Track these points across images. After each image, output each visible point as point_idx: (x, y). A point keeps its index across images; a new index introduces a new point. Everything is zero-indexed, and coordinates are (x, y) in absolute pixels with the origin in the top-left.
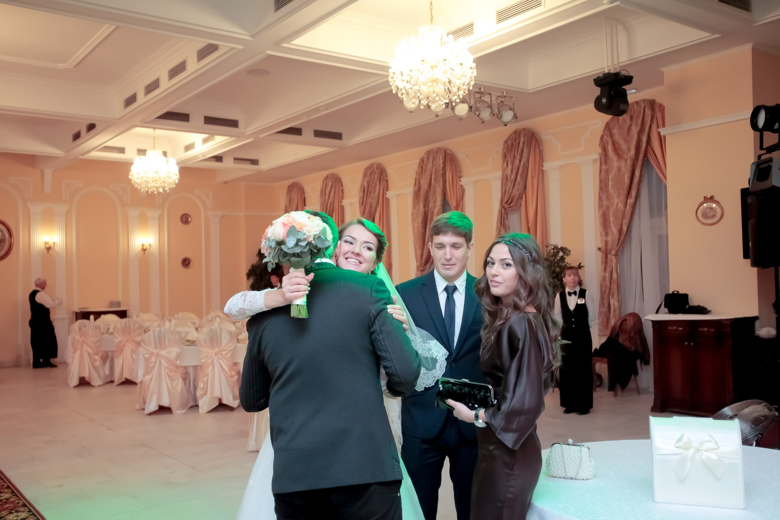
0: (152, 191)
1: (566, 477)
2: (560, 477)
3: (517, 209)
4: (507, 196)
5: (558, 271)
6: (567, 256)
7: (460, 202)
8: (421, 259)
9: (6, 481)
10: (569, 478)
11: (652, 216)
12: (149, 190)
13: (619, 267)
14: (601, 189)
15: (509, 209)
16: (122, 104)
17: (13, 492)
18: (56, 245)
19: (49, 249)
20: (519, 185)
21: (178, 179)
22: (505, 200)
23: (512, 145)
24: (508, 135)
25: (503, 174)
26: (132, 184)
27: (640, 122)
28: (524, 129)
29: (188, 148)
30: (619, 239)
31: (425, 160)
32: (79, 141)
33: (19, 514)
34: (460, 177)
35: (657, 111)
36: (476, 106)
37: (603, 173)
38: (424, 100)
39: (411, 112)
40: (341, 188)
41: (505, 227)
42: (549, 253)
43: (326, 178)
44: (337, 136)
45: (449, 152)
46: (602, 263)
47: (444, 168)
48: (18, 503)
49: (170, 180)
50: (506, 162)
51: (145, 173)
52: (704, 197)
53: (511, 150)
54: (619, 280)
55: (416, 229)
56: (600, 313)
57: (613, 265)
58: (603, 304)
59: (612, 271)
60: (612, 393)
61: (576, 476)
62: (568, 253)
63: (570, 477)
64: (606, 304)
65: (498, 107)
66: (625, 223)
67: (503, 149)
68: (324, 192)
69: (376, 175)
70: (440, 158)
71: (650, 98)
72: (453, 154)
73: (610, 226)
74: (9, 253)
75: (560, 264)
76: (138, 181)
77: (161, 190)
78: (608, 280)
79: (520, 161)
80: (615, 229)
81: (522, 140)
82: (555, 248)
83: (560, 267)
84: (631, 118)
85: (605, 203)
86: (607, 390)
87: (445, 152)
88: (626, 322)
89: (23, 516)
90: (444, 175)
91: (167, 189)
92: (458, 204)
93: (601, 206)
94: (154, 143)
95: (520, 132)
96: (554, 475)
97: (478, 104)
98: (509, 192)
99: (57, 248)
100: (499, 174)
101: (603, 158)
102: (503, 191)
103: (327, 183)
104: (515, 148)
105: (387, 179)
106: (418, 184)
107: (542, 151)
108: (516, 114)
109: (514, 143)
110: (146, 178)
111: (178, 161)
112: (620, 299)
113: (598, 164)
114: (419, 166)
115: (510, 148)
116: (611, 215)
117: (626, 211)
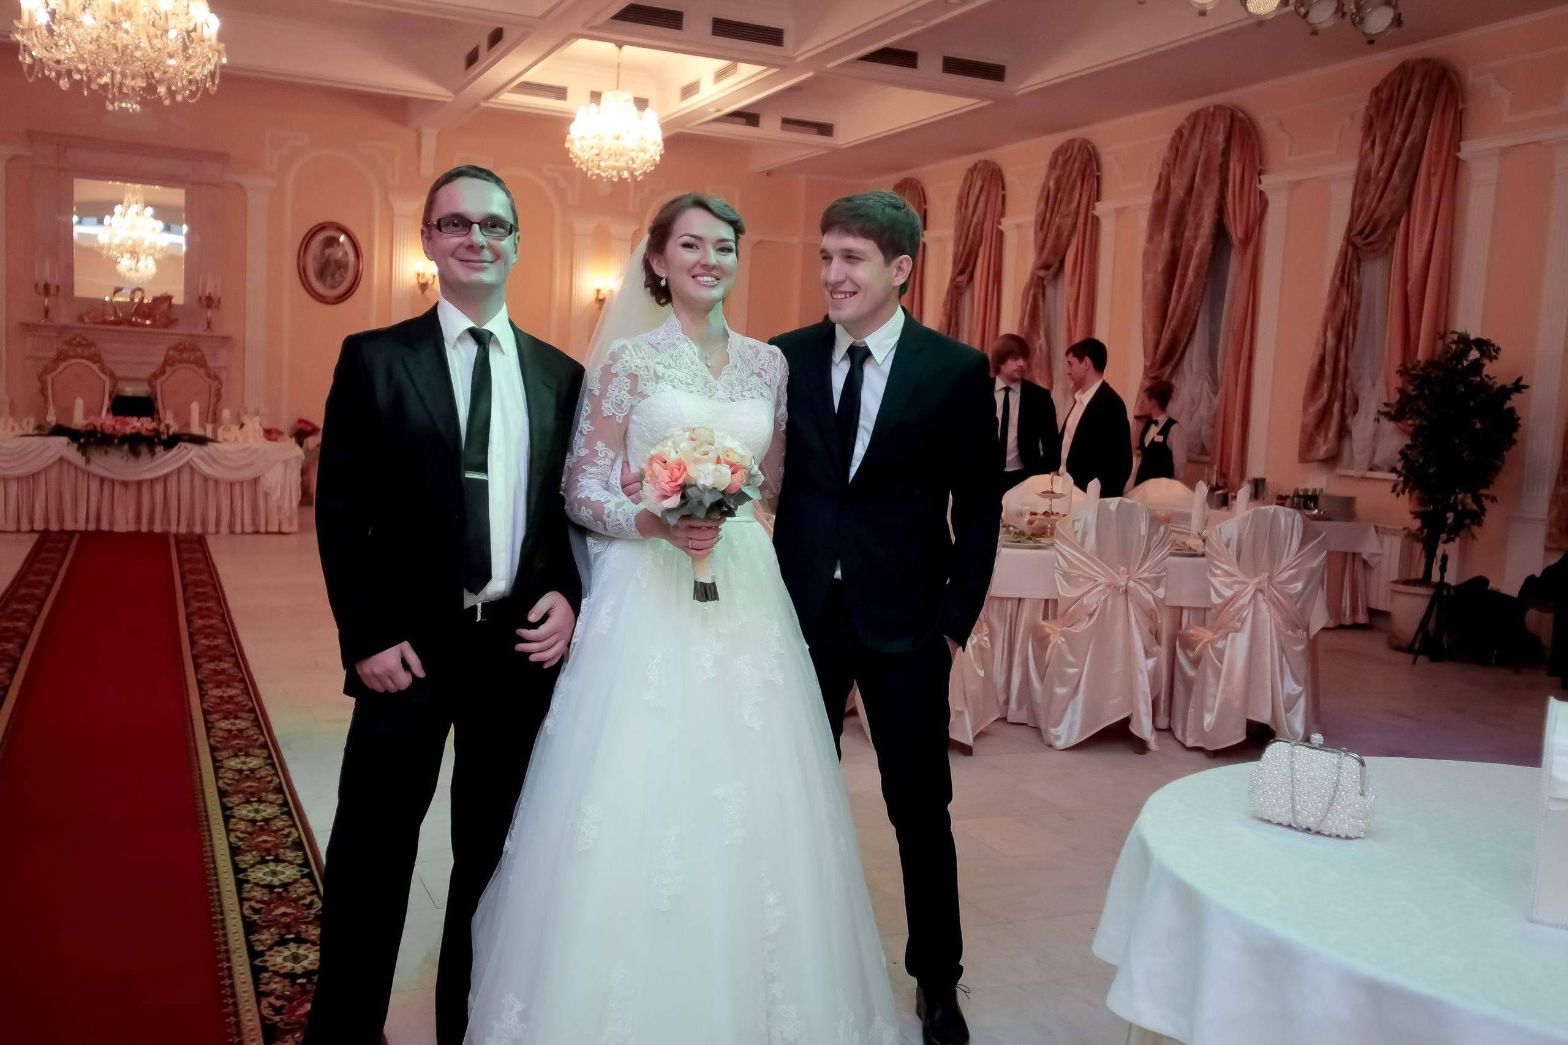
0: (609, 176)
1: (1294, 825)
2: (1280, 824)
3: (1384, 249)
4: (1363, 218)
5: (1461, 392)
6: (1491, 360)
7: (1254, 230)
8: (1156, 353)
10: (1302, 827)
15: (1366, 248)
17: (257, 719)
20: (1395, 191)
21: (661, 156)
22: (1358, 228)
23: (1390, 99)
24: (1383, 74)
25: (1360, 166)
26: (571, 159)
28: (1425, 61)
29: (689, 91)
31: (1186, 133)
32: (476, 68)
33: (248, 760)
34: (1260, 173)
40: (1001, 192)
41: (1350, 289)
42: (1445, 351)
43: (972, 171)
44: (994, 72)
45: (1241, 115)
47: (1226, 153)
48: (256, 740)
49: (643, 155)
50: (1370, 139)
51: (594, 138)
53: (1387, 110)
55: (1149, 287)
61: (1319, 826)
62: (1493, 353)
63: (1305, 827)
67: (1367, 109)
68: (965, 201)
69: (1076, 166)
70: (1219, 128)
72: (1249, 119)
74: (353, 289)
75: (1470, 377)
76: (580, 154)
79: (1404, 138)
81: (1415, 87)
82: (1464, 338)
83: (1468, 385)
87: (1233, 116)
89: (255, 765)
90: (1224, 167)
91: (637, 173)
94: (617, 79)
95: (1414, 68)
96: (1265, 817)
98: (1369, 208)
100: (1350, 167)
102: (1356, 208)
103: (974, 181)
104: (1397, 104)
105: (1099, 174)
106: (1164, 187)
107: (1461, 113)
108: (1400, 14)
109: (1395, 93)
110: (597, 148)
111: (665, 121)
114: (1171, 146)
115: (1383, 106)
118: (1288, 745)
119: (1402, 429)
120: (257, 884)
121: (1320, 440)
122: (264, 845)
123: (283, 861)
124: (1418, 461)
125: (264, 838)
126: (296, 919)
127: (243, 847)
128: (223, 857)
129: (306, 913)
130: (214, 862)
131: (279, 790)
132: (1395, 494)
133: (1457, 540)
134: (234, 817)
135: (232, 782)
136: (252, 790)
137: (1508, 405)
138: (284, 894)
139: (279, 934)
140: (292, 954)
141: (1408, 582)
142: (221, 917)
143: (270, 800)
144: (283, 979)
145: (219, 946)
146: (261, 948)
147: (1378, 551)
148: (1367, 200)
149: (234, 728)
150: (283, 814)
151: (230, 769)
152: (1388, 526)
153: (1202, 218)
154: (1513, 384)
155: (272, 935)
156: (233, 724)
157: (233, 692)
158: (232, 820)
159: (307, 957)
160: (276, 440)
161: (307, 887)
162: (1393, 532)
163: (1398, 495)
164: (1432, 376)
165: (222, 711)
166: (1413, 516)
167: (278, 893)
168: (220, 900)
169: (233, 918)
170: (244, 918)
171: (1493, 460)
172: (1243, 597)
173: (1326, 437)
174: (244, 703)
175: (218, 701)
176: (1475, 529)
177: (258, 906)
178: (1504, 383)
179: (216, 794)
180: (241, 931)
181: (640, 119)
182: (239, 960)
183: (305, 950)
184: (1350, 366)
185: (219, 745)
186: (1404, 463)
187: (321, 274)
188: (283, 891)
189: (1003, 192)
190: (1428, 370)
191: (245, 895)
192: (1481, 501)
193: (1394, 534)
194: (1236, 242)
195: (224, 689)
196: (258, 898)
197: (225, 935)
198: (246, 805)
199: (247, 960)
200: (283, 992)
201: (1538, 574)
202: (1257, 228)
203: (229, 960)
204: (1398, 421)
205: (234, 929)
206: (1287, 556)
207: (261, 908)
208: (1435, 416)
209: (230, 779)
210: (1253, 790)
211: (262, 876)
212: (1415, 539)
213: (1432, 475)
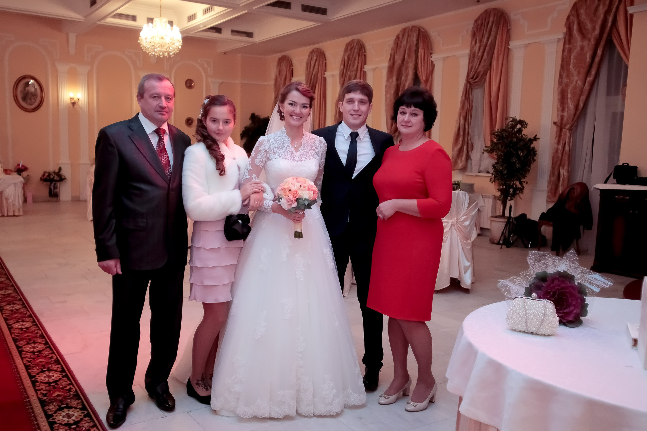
0: (159, 55)
1: (526, 331)
2: (520, 331)
3: (481, 84)
4: (473, 72)
5: (515, 141)
6: (525, 128)
10: (529, 332)
11: (608, 93)
12: (156, 54)
13: (572, 140)
14: (562, 67)
15: (474, 84)
17: (23, 304)
18: (80, 101)
19: (74, 104)
20: (485, 61)
21: (181, 46)
22: (471, 76)
23: (482, 24)
24: (479, 14)
25: (471, 51)
26: (141, 48)
27: (607, 3)
28: (494, 9)
29: (192, 18)
30: (575, 115)
31: (401, 37)
32: (95, 7)
33: (24, 323)
34: (431, 54)
37: (566, 52)
41: (469, 102)
42: (507, 125)
43: (312, 52)
44: (323, 11)
45: (422, 30)
46: (556, 136)
47: (417, 45)
48: (26, 314)
49: (173, 46)
50: (475, 40)
51: (152, 38)
53: (480, 29)
54: (570, 152)
55: (388, 100)
56: (550, 182)
57: (566, 139)
58: (553, 173)
59: (565, 144)
60: (555, 252)
61: (537, 331)
62: (526, 126)
63: (531, 332)
64: (556, 174)
66: (582, 100)
67: (473, 28)
68: (309, 65)
69: (356, 50)
70: (414, 35)
72: (426, 32)
73: (568, 102)
74: (40, 106)
75: (518, 135)
76: (145, 45)
77: (166, 54)
78: (560, 152)
79: (488, 40)
80: (572, 105)
81: (491, 19)
82: (514, 120)
83: (517, 138)
85: (565, 80)
87: (419, 30)
88: (574, 191)
89: (27, 326)
90: (417, 51)
91: (171, 54)
92: (428, 77)
93: (560, 83)
94: (161, 11)
95: (490, 11)
98: (475, 68)
99: (81, 103)
100: (467, 51)
101: (567, 38)
102: (470, 68)
103: (313, 57)
104: (484, 26)
105: (365, 54)
106: (392, 59)
107: (509, 30)
110: (153, 43)
111: (182, 30)
112: (570, 169)
113: (562, 43)
114: (394, 43)
115: (479, 27)
116: (569, 91)
117: (584, 88)
118: (522, 298)
119: (491, 156)
120: (42, 382)
121: (459, 161)
122: (41, 364)
123: (52, 370)
124: (500, 169)
125: (40, 360)
126: (65, 398)
127: (31, 365)
129: (68, 394)
130: (19, 374)
131: (42, 336)
132: (491, 182)
133: (514, 199)
134: (24, 351)
135: (19, 334)
136: (30, 338)
137: (532, 146)
138: (56, 386)
139: (57, 405)
140: (66, 414)
141: (496, 217)
142: (28, 400)
143: (39, 342)
144: (64, 427)
145: (30, 414)
146: (51, 413)
147: (482, 204)
148: (474, 65)
149: (13, 309)
150: (46, 348)
151: (16, 329)
152: (487, 195)
153: (409, 72)
154: (534, 138)
155: (55, 406)
156: (13, 307)
157: (9, 292)
158: (23, 353)
159: (74, 415)
160: (9, 174)
161: (66, 381)
162: (489, 197)
163: (492, 183)
164: (504, 135)
165: (6, 301)
166: (498, 190)
167: (53, 386)
168: (26, 392)
169: (34, 400)
170: (39, 399)
171: (527, 167)
172: (447, 228)
173: (461, 160)
174: (16, 297)
175: (3, 297)
176: (520, 194)
177: (45, 392)
178: (530, 137)
179: (12, 341)
180: (40, 406)
181: (172, 30)
182: (42, 419)
183: (72, 412)
184: (470, 132)
185: (8, 317)
186: (494, 170)
187: (24, 99)
188: (55, 385)
189: (325, 61)
190: (502, 133)
191: (37, 388)
192: (522, 184)
193: (489, 198)
194: (422, 82)
195: (4, 291)
196: (44, 389)
197: (32, 408)
198: (28, 345)
199: (46, 419)
201: (545, 212)
202: (431, 77)
203: (36, 420)
204: (491, 153)
205: (36, 405)
206: (463, 211)
207: (47, 394)
208: (505, 151)
209: (17, 333)
210: (508, 318)
211: (44, 378)
212: (498, 199)
213: (505, 174)
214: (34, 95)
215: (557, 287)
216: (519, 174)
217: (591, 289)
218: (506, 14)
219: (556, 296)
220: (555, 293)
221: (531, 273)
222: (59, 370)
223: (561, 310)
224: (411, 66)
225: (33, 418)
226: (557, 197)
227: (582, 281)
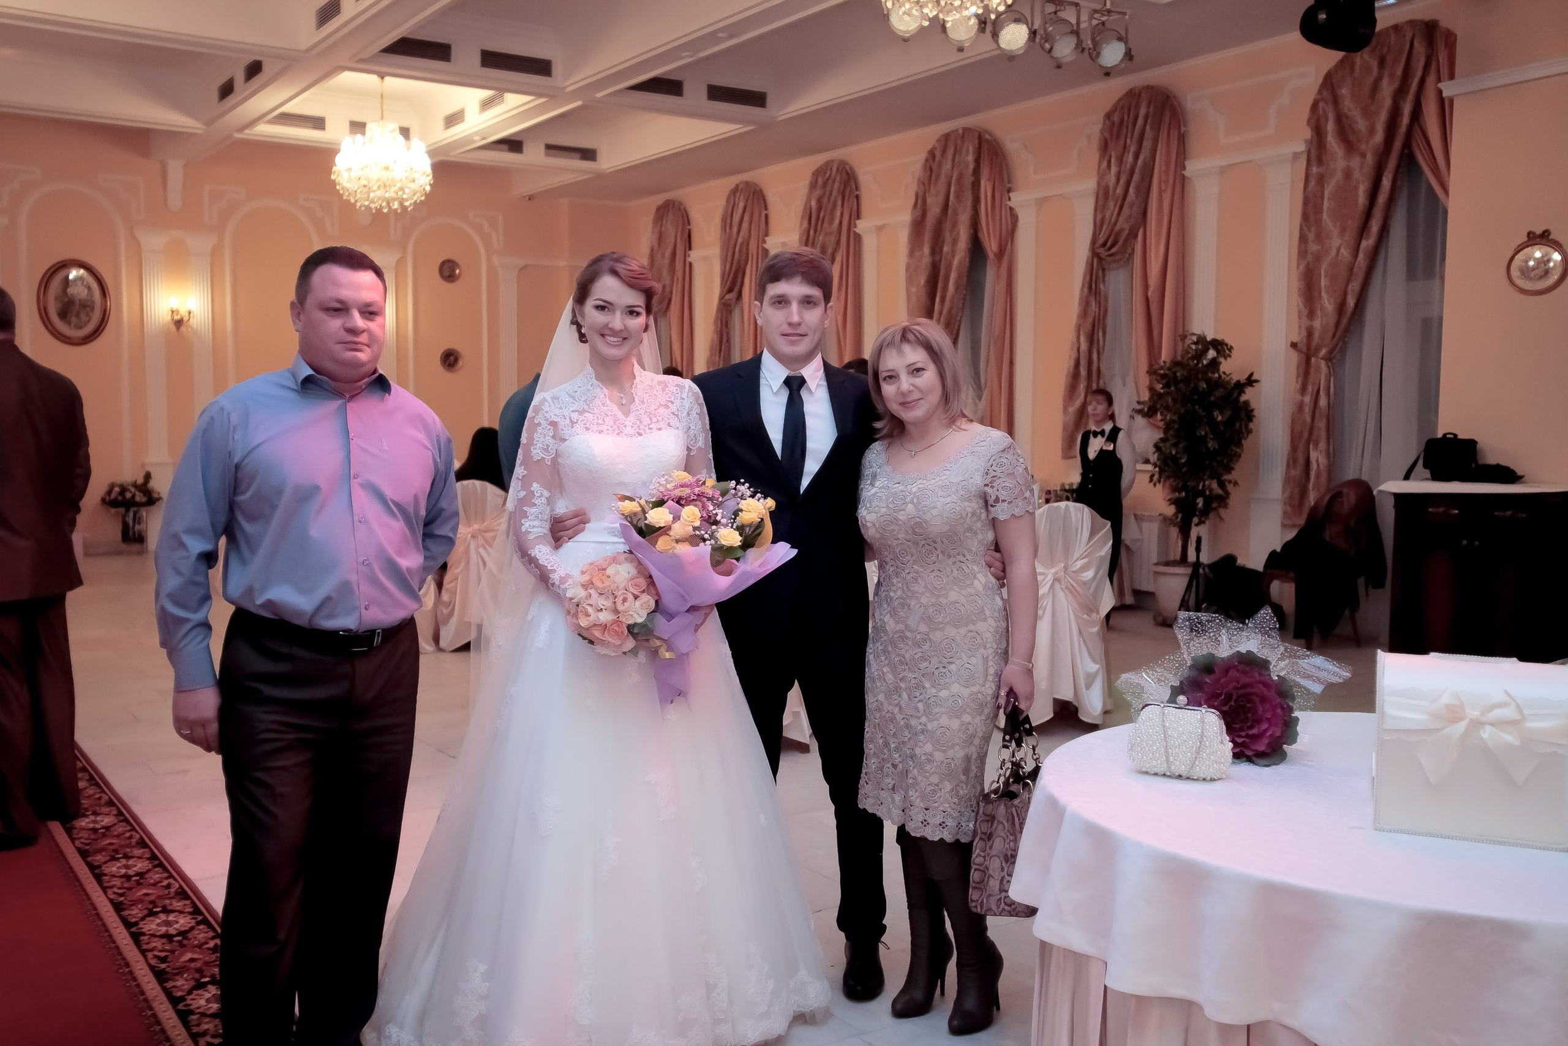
0: (378, 207)
1: (1168, 774)
2: (1156, 774)
3: (1125, 259)
4: (1105, 231)
5: (1203, 388)
6: (1226, 359)
7: (1007, 244)
9: (82, 759)
10: (1174, 775)
11: (1411, 274)
12: (373, 206)
13: (1334, 384)
14: (1305, 216)
15: (1109, 259)
16: (313, 20)
18: (193, 316)
19: (179, 323)
20: (1131, 207)
21: (430, 185)
22: (1101, 240)
23: (1122, 122)
24: (1114, 99)
25: (1099, 183)
26: (338, 191)
27: (1399, 72)
28: (1149, 88)
29: (452, 120)
30: (1337, 324)
31: (938, 154)
32: (231, 100)
33: (98, 818)
34: (1009, 191)
35: (1440, 45)
36: (1045, 30)
37: (1312, 183)
38: (930, 6)
39: (905, 40)
40: (764, 213)
41: (1098, 296)
42: (1186, 351)
43: (735, 191)
44: (756, 99)
45: (987, 137)
46: (1298, 376)
47: (977, 172)
48: (100, 798)
49: (412, 185)
50: (1107, 158)
51: (362, 169)
52: (1529, 234)
53: (1119, 133)
54: (1331, 412)
55: (914, 300)
56: (1287, 480)
57: (1320, 381)
58: (1295, 461)
59: (1318, 391)
60: (1303, 641)
61: (1189, 772)
62: (1228, 352)
63: (1177, 774)
64: (1301, 460)
65: (1094, 34)
66: (1353, 291)
67: (1102, 131)
68: (729, 221)
69: (836, 186)
70: (968, 149)
71: (1426, 16)
72: (995, 140)
73: (1320, 297)
74: (102, 328)
75: (1209, 374)
76: (348, 185)
77: (396, 205)
78: (1307, 410)
79: (1136, 157)
80: (1330, 303)
81: (1142, 112)
82: (1201, 340)
83: (1208, 381)
84: (1382, 62)
85: (1313, 247)
86: (1292, 635)
87: (980, 138)
88: (1341, 500)
89: (107, 823)
90: (976, 186)
91: (407, 204)
92: (1003, 246)
93: (1302, 253)
94: (382, 108)
95: (1140, 94)
96: (1144, 770)
97: (1050, 26)
98: (1109, 222)
99: (195, 320)
100: (1090, 185)
101: (1313, 151)
102: (1098, 222)
103: (737, 201)
104: (1127, 127)
105: (857, 193)
106: (921, 204)
107: (1183, 135)
108: (1130, 49)
109: (1126, 117)
110: (366, 179)
111: (432, 147)
112: (1331, 450)
113: (1302, 163)
114: (925, 167)
115: (1116, 128)
116: (1323, 272)
117: (1356, 265)
118: (1159, 706)
120: (153, 935)
122: (147, 898)
123: (172, 911)
124: (1171, 452)
125: (145, 891)
126: (206, 963)
127: (126, 902)
128: (109, 914)
131: (142, 844)
132: (1152, 484)
133: (1207, 522)
134: (105, 875)
135: (89, 841)
136: (115, 847)
138: (185, 942)
139: (193, 979)
141: (1167, 564)
143: (137, 855)
144: (212, 1019)
146: (180, 994)
147: (1137, 536)
148: (1108, 216)
150: (155, 866)
151: (83, 829)
152: (1145, 513)
153: (958, 234)
154: (1246, 379)
155: (187, 980)
158: (105, 877)
161: (206, 932)
162: (1151, 519)
163: (1155, 485)
164: (1178, 374)
166: (1168, 503)
167: (178, 941)
169: (141, 969)
170: (152, 968)
176: (1222, 511)
177: (163, 954)
178: (1239, 379)
179: (77, 855)
180: (154, 980)
181: (408, 149)
182: (162, 1006)
184: (1102, 368)
186: (1158, 455)
187: (63, 314)
188: (183, 939)
189: (766, 212)
190: (1174, 370)
191: (145, 947)
192: (1225, 485)
193: (1152, 521)
194: (991, 256)
196: (160, 948)
197: (138, 986)
198: (114, 862)
199: (170, 1006)
200: (217, 1031)
201: (1279, 550)
202: (1010, 243)
203: (151, 1008)
204: (1150, 417)
205: (146, 979)
206: (1079, 547)
207: (166, 957)
208: (1182, 411)
209: (86, 839)
210: (1132, 749)
211: (156, 927)
212: (1171, 524)
213: (1184, 465)
214: (86, 305)
215: (1234, 684)
216: (1215, 464)
217: (1305, 688)
218: (1175, 97)
219: (1232, 703)
220: (1229, 697)
221: (1183, 658)
222: (188, 910)
223: (1241, 730)
224: (964, 219)
225: (142, 1003)
226: (1304, 516)
227: (1288, 673)
